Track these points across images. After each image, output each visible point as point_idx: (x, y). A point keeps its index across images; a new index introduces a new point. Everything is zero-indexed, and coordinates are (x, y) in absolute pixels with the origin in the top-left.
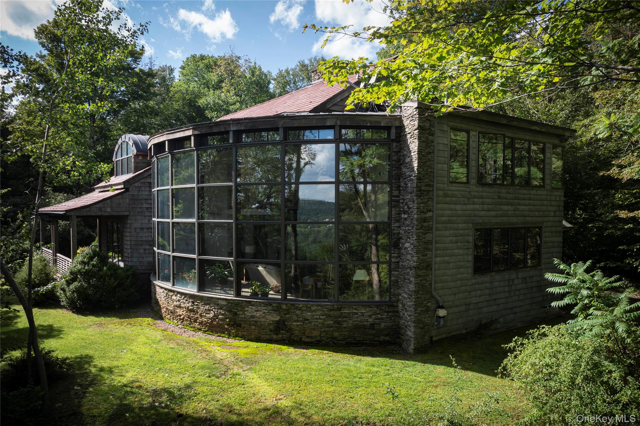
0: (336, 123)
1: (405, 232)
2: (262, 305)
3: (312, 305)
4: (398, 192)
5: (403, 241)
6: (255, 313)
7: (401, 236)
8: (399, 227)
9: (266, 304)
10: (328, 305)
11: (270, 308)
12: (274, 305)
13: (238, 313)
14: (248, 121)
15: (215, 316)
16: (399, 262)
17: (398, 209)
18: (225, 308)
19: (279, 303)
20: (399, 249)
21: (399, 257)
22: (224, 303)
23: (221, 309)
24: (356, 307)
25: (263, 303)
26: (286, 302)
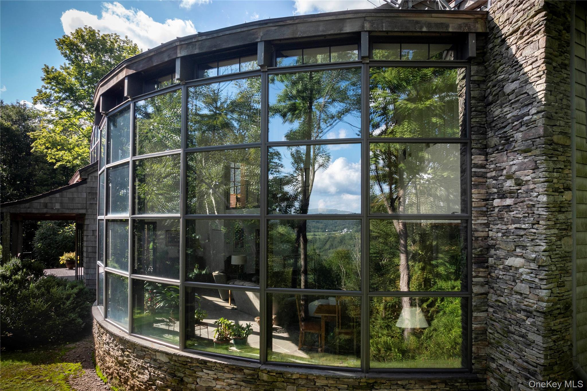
0: (363, 27)
1: (506, 233)
2: (226, 370)
3: (318, 377)
4: (483, 157)
5: (501, 253)
6: (214, 382)
7: (491, 242)
8: (487, 225)
9: (233, 369)
10: (348, 378)
11: (239, 376)
12: (246, 371)
13: (186, 379)
14: (204, 37)
15: (150, 379)
16: (486, 294)
17: (483, 191)
18: (165, 368)
19: (254, 369)
20: (487, 267)
21: (487, 283)
22: (164, 359)
23: (159, 368)
24: (404, 383)
25: (227, 366)
26: (269, 368)
